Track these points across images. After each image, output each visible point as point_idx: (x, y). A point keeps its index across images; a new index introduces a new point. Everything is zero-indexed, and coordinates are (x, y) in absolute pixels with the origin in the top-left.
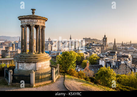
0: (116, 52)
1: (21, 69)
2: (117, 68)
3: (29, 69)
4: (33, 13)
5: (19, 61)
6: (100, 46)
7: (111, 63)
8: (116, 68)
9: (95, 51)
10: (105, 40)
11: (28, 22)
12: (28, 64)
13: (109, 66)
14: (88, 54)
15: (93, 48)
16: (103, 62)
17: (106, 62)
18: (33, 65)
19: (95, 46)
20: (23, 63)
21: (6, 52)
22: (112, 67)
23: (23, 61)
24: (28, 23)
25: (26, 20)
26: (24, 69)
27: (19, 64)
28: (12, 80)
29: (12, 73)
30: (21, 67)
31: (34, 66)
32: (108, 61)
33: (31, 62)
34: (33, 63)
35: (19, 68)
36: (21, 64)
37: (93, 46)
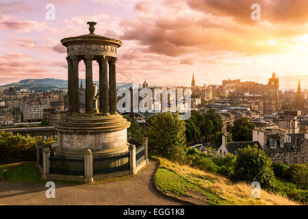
0: (299, 113)
1: (68, 145)
2: (296, 150)
3: (83, 147)
4: (92, 30)
5: (64, 131)
6: (262, 98)
7: (279, 137)
8: (292, 149)
9: (249, 109)
10: (273, 83)
11: (80, 49)
12: (81, 137)
13: (274, 144)
14: (232, 116)
15: (244, 102)
16: (262, 134)
17: (268, 136)
18: (90, 139)
19: (250, 98)
20: (71, 134)
21: (52, 113)
22: (282, 146)
23: (70, 131)
24: (80, 52)
25: (76, 47)
26: (73, 147)
27: (64, 135)
28: (50, 169)
29: (49, 154)
30: (68, 142)
31: (93, 140)
32: (274, 133)
33: (86, 133)
34: (91, 134)
35: (64, 145)
36: (68, 136)
37: (243, 98)
